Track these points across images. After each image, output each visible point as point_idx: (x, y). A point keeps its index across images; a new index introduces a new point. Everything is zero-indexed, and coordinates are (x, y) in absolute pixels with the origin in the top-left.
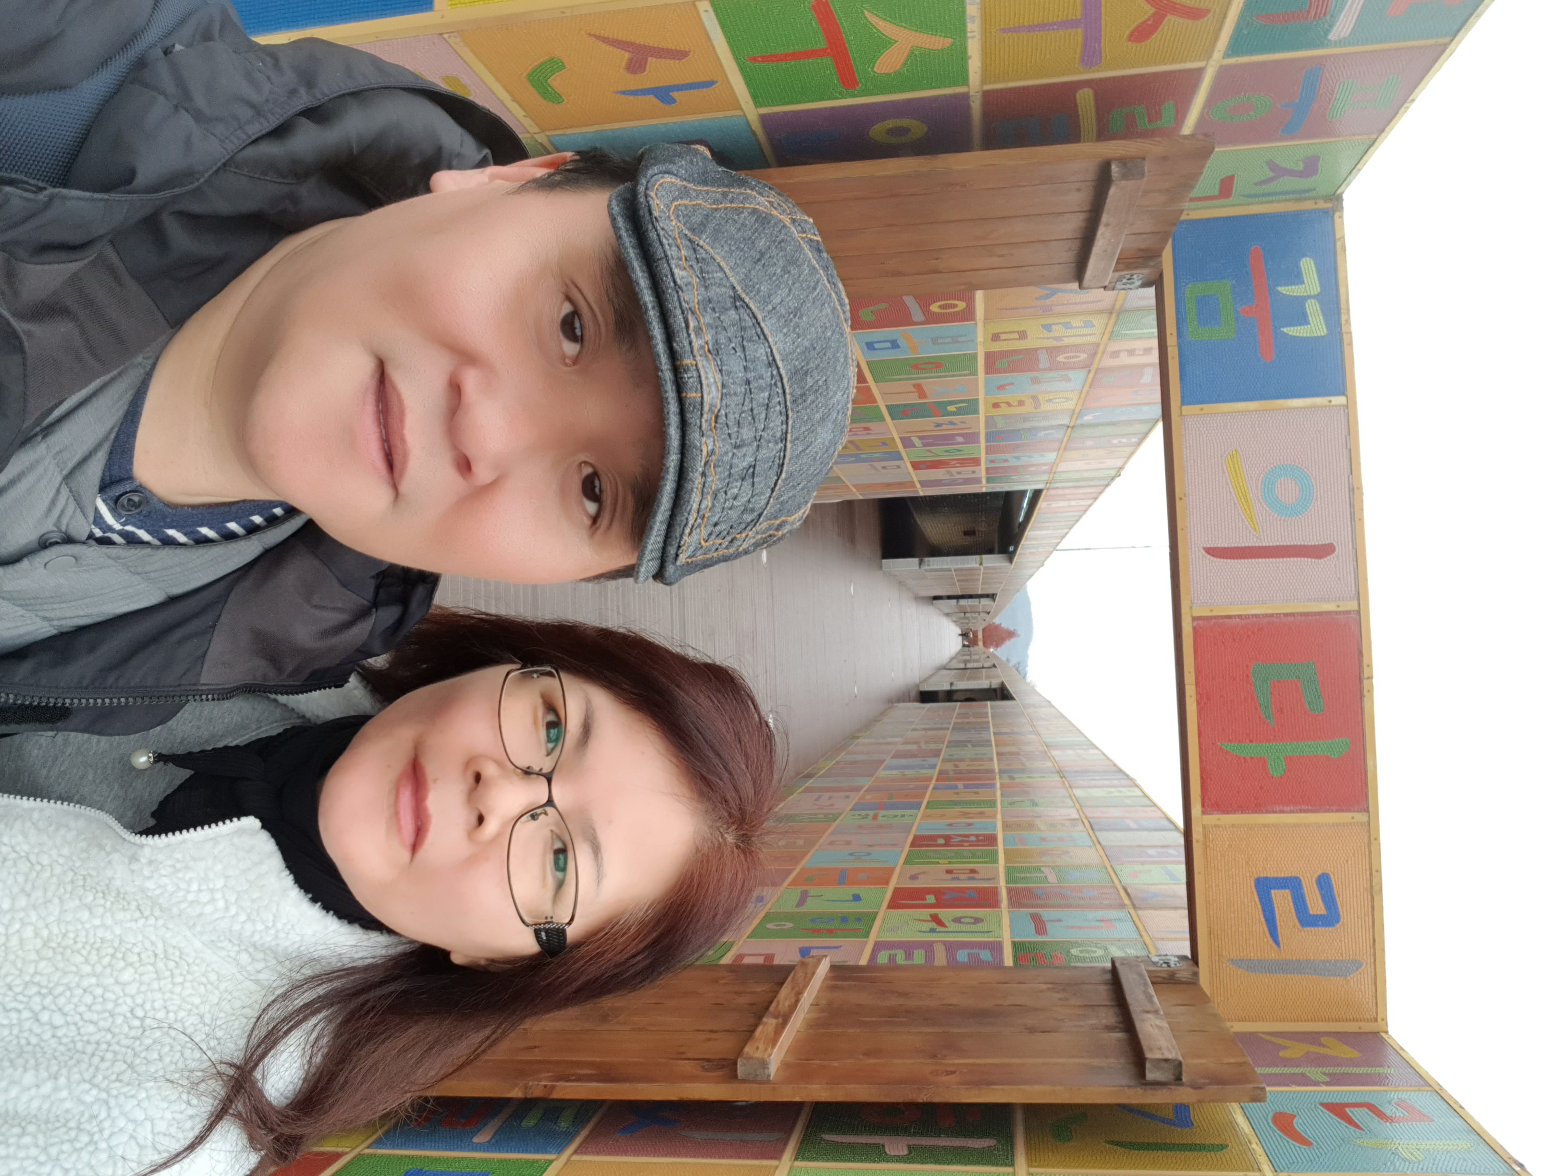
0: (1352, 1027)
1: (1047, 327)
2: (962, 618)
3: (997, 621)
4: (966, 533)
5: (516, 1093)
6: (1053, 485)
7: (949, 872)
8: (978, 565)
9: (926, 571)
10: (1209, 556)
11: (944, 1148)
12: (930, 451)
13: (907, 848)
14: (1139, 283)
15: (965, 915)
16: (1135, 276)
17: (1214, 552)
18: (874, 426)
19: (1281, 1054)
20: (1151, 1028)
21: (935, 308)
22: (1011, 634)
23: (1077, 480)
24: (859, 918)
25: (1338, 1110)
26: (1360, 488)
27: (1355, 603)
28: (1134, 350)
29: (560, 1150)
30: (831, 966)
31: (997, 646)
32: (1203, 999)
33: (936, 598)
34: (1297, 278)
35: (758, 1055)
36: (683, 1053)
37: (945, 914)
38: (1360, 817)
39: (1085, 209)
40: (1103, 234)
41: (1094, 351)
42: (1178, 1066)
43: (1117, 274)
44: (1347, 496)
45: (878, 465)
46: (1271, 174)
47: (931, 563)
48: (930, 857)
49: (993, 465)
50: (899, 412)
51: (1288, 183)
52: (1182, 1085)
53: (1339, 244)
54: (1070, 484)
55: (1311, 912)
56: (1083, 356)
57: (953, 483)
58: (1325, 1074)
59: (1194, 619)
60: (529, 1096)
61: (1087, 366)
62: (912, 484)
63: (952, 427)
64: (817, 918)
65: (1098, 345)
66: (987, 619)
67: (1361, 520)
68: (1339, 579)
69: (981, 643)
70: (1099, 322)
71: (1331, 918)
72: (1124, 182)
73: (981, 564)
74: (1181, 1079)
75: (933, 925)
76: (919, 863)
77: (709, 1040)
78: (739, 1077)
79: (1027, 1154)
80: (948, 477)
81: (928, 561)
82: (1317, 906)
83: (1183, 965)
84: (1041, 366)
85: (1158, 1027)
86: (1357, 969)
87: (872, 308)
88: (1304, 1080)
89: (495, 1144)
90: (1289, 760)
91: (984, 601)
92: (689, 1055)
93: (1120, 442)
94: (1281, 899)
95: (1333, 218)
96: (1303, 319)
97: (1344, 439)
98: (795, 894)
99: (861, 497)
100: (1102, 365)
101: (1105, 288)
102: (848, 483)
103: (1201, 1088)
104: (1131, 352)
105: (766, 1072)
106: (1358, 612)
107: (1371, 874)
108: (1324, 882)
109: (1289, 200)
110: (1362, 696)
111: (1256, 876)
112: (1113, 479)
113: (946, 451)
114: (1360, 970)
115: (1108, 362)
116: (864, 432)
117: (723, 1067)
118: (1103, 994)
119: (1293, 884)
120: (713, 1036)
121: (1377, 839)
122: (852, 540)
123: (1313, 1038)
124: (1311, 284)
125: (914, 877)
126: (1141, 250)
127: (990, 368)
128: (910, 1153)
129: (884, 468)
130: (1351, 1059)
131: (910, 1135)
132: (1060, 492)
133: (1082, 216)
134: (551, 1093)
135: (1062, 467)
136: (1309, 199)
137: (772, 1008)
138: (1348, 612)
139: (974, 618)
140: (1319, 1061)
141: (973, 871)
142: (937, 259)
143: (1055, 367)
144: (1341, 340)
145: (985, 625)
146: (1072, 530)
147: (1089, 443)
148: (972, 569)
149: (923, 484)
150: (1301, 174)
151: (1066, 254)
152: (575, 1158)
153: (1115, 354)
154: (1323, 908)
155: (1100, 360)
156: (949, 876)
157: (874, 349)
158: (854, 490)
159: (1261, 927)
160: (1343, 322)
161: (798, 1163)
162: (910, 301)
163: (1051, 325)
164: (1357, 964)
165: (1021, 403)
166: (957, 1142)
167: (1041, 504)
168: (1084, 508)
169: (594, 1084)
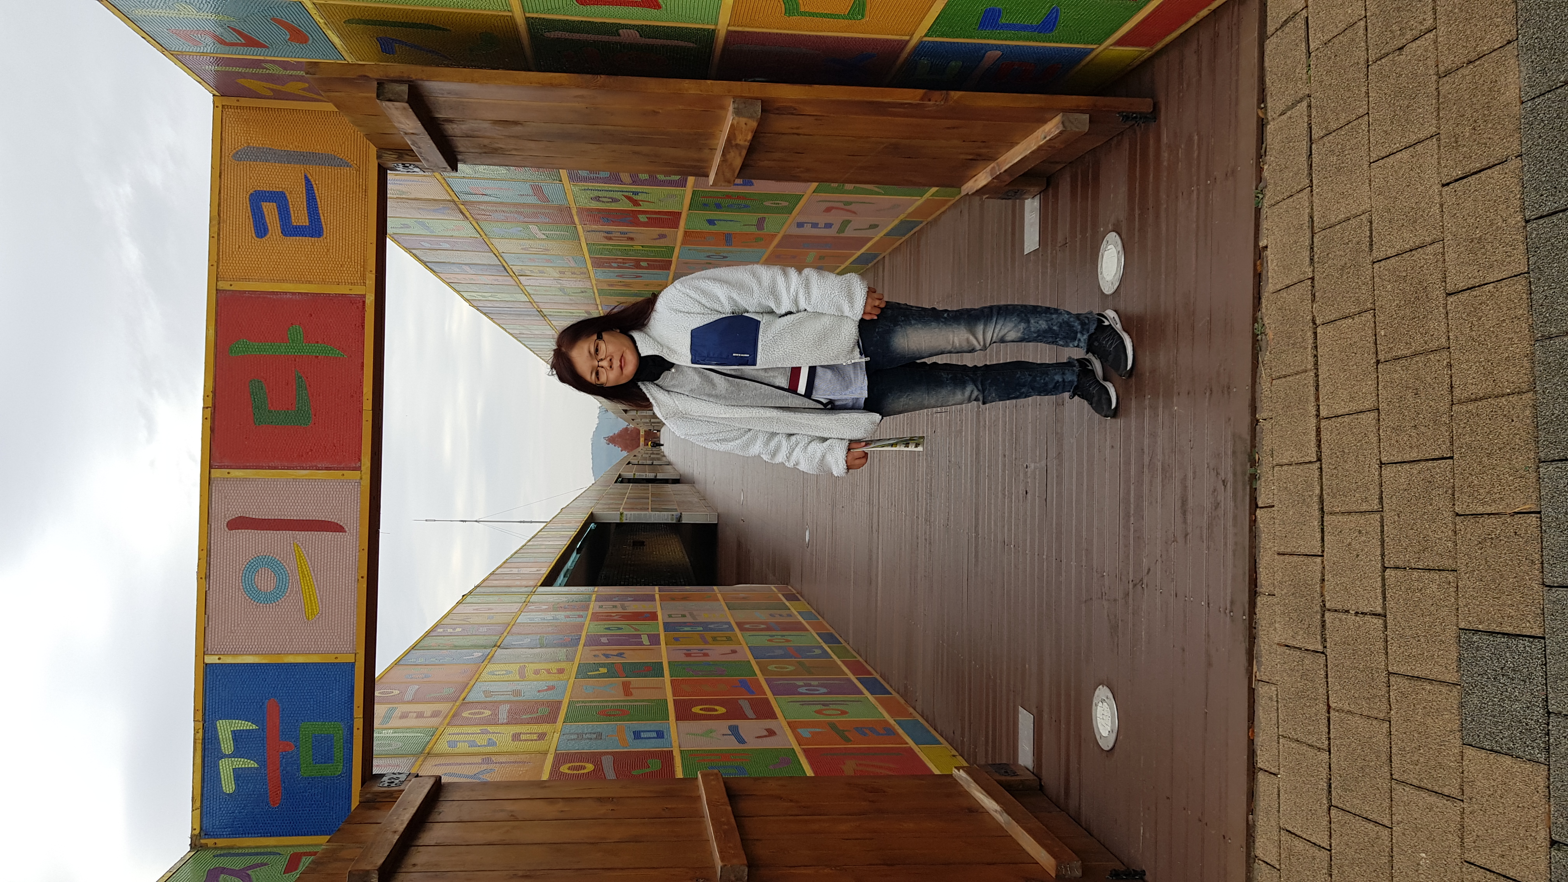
0: (245, 102)
1: (491, 743)
2: (657, 459)
3: (625, 453)
4: (642, 544)
5: (956, 95)
6: (530, 589)
7: (632, 239)
8: (625, 513)
9: (676, 510)
10: (341, 524)
11: (588, 33)
12: (636, 630)
13: (674, 259)
14: (384, 778)
15: (609, 204)
16: (386, 785)
17: (335, 528)
18: (681, 657)
19: (307, 85)
20: (408, 122)
21: (590, 767)
22: (612, 440)
23: (505, 593)
24: (705, 206)
25: (251, 42)
26: (199, 578)
27: (213, 476)
28: (417, 717)
29: (921, 45)
30: (708, 176)
31: (626, 429)
32: (369, 137)
33: (676, 481)
34: (238, 774)
35: (743, 120)
36: (816, 119)
37: (629, 207)
38: (224, 285)
39: (413, 848)
40: (402, 824)
41: (455, 719)
42: (381, 94)
43: (401, 788)
44: (212, 572)
45: (689, 619)
46: (250, 872)
47: (670, 517)
48: (652, 251)
49: (581, 613)
50: (655, 670)
51: (236, 864)
52: (377, 80)
53: (198, 804)
54: (513, 590)
55: (275, 204)
56: (465, 714)
57: (623, 598)
58: (267, 69)
59: (359, 469)
60: (944, 92)
61: (465, 704)
62: (662, 599)
63: (608, 652)
64: (745, 208)
65: (448, 724)
66: (632, 457)
67: (201, 550)
68: (226, 498)
69: (642, 433)
70: (442, 746)
71: (257, 199)
72: (368, 868)
73: (621, 514)
74: (378, 83)
75: (635, 197)
76: (662, 247)
77: (798, 128)
78: (759, 103)
79: (516, 25)
80: (627, 603)
81: (672, 519)
82: (270, 210)
83: (391, 165)
84: (507, 707)
85: (399, 123)
86: (237, 153)
87: (647, 770)
88: (284, 65)
89: (981, 50)
90: (284, 340)
91: (630, 475)
92: (812, 118)
93: (454, 629)
94: (300, 217)
95: (201, 829)
96: (237, 736)
97: (210, 623)
98: (769, 228)
99: (715, 587)
100: (450, 705)
101: (417, 776)
102: (723, 603)
103: (361, 76)
104: (420, 715)
105: (736, 106)
106: (211, 467)
107: (219, 235)
108: (261, 230)
109: (239, 848)
110: (214, 392)
111: (321, 239)
112: (470, 592)
113: (621, 629)
114: (235, 151)
115: (444, 707)
116: (692, 651)
117: (777, 109)
118: (461, 145)
119: (289, 230)
120: (795, 131)
121: (211, 265)
122: (739, 544)
123: (279, 96)
124: (226, 768)
125: (662, 236)
126: (378, 809)
127: (555, 706)
128: (617, 31)
129: (684, 616)
130: (244, 78)
131: (620, 43)
132: (524, 583)
133: (420, 842)
134: (925, 94)
135: (515, 608)
136: (221, 848)
137: (744, 152)
138: (220, 467)
139: (645, 459)
140: (271, 78)
141: (610, 239)
142: (562, 811)
143: (494, 705)
144: (204, 714)
145: (635, 452)
146: (524, 543)
147: (483, 630)
148: (632, 509)
149: (652, 598)
150: (223, 870)
151: (447, 810)
152: (907, 38)
153: (435, 714)
154: (264, 207)
155: (451, 709)
156: (631, 235)
157: (657, 732)
158: (719, 596)
159: (320, 193)
160: (201, 731)
161: (713, 27)
162: (610, 774)
163: (488, 745)
164: (238, 156)
165: (537, 672)
166: (576, 36)
167: (545, 571)
168: (506, 565)
169: (886, 100)
